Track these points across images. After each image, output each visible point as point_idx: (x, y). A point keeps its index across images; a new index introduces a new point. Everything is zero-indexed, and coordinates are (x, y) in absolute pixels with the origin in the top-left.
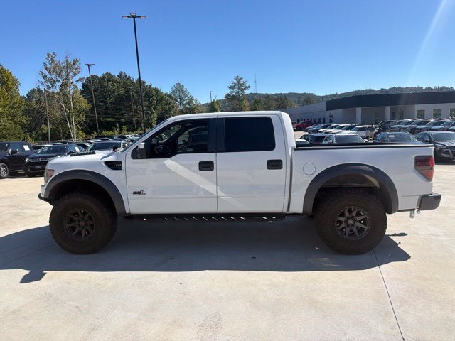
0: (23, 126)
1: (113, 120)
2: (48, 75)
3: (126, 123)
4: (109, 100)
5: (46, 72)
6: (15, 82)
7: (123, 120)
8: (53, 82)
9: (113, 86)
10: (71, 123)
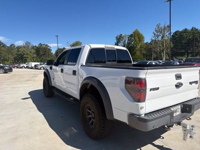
0: (144, 55)
1: (184, 51)
2: (156, 34)
3: (191, 53)
4: (183, 42)
5: (155, 32)
6: (143, 38)
7: (189, 51)
8: (158, 36)
9: (186, 35)
10: (163, 53)
